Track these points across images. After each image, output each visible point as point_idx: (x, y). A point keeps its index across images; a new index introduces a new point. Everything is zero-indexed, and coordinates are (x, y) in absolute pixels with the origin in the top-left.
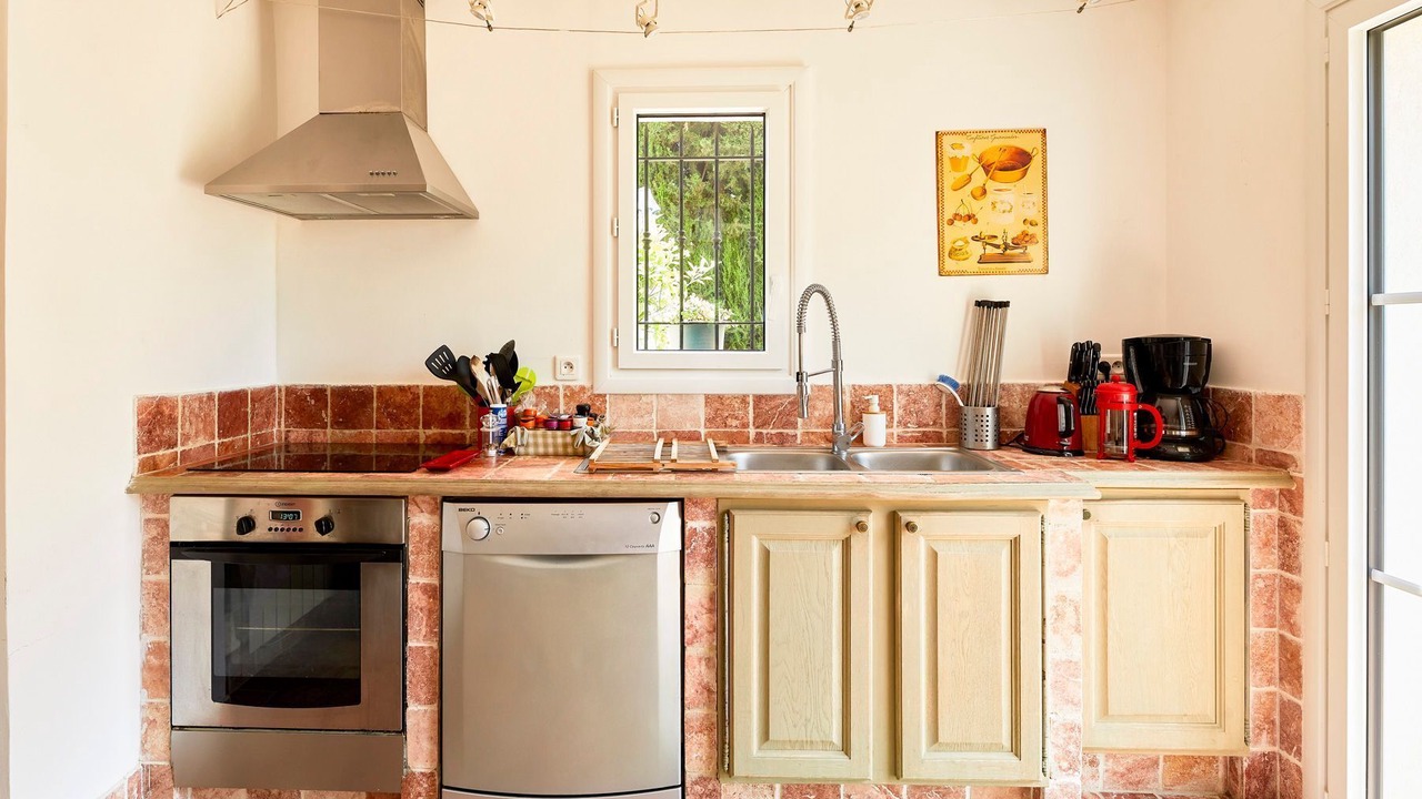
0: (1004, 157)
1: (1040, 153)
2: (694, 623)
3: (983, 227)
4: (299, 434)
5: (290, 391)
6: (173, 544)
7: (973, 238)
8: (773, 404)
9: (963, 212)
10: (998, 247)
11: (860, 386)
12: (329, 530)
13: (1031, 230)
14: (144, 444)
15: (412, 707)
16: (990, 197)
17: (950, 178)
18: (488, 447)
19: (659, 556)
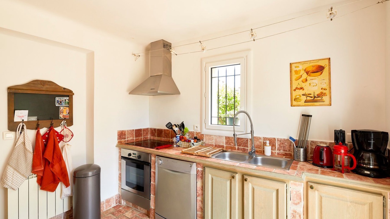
0: (314, 69)
1: (328, 66)
2: (199, 192)
3: (306, 91)
4: (152, 138)
5: (151, 129)
6: (122, 156)
7: (302, 95)
8: (242, 140)
9: (299, 87)
10: (311, 97)
11: (266, 138)
12: (140, 158)
13: (324, 91)
14: (119, 138)
15: (151, 195)
16: (308, 82)
17: (295, 76)
18: (174, 144)
19: (191, 175)
